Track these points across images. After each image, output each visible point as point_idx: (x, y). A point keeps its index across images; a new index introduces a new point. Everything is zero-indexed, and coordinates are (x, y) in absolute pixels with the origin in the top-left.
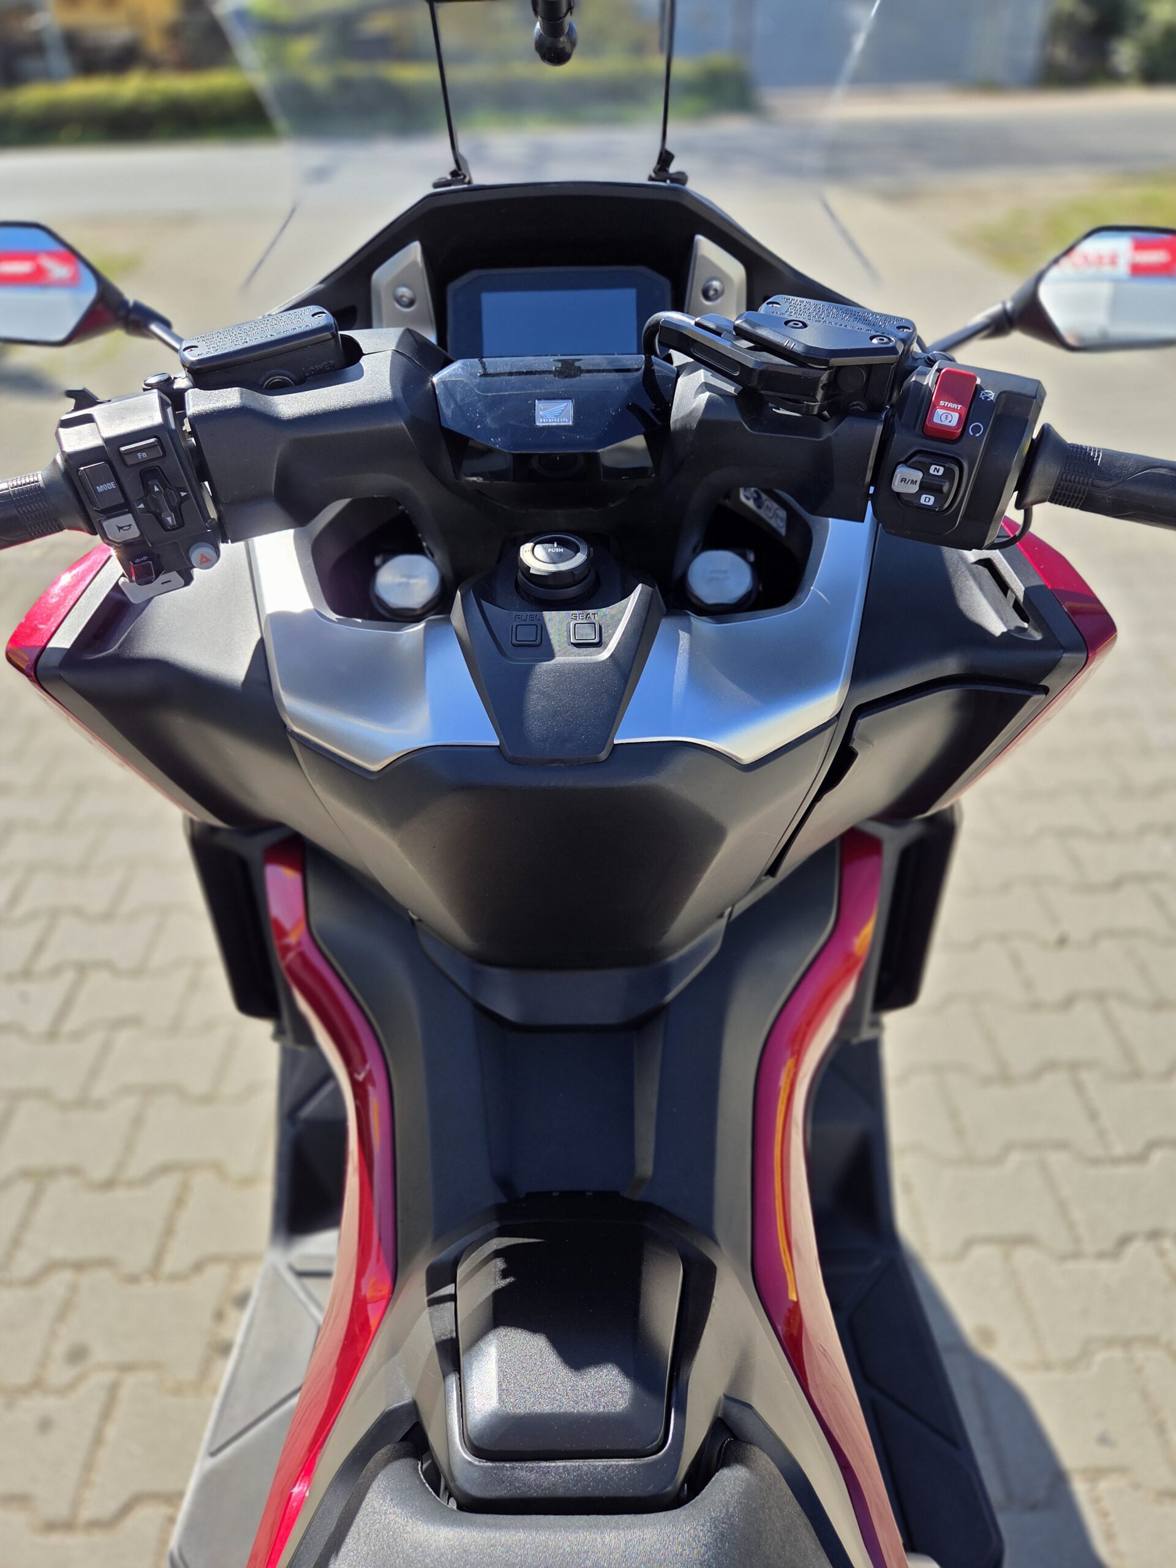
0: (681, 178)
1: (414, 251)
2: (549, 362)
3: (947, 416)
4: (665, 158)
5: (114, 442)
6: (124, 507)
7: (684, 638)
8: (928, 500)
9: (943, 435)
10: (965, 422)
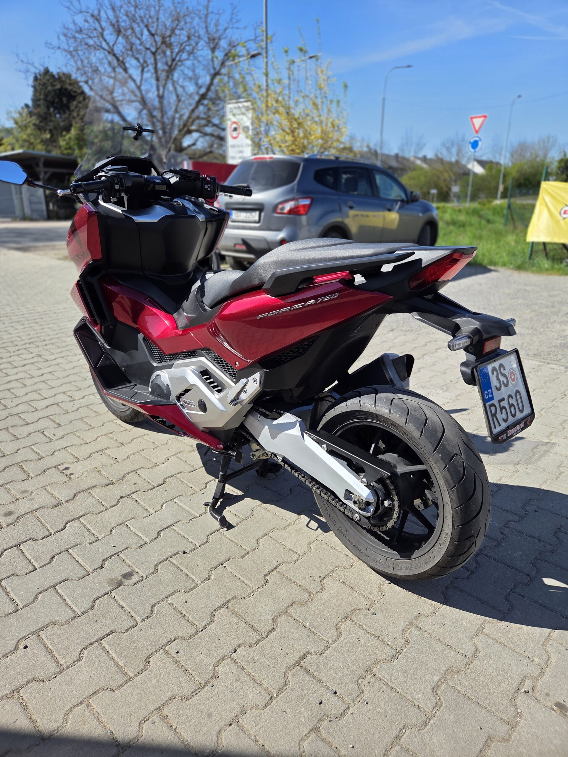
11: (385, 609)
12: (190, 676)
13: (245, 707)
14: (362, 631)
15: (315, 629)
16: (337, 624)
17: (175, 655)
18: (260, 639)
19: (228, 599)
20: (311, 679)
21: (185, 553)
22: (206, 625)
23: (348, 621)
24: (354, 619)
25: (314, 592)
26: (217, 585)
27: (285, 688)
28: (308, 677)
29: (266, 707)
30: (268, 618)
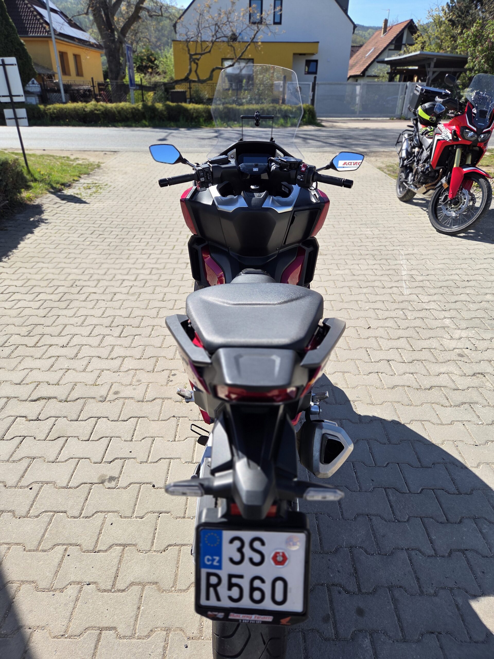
0: (274, 141)
1: (235, 150)
2: (254, 164)
3: (303, 169)
4: (272, 139)
5: (203, 168)
6: (204, 177)
7: (271, 197)
8: (301, 180)
9: (303, 171)
10: (305, 170)
11: (198, 651)
12: (55, 577)
13: (47, 626)
14: (161, 650)
15: (141, 616)
16: (156, 628)
17: (66, 556)
18: (108, 590)
19: (131, 543)
20: (93, 648)
21: (154, 486)
22: (100, 551)
23: (165, 633)
24: (171, 635)
25: (177, 588)
26: (139, 527)
27: (76, 637)
28: (93, 645)
29: (54, 638)
30: (131, 579)
